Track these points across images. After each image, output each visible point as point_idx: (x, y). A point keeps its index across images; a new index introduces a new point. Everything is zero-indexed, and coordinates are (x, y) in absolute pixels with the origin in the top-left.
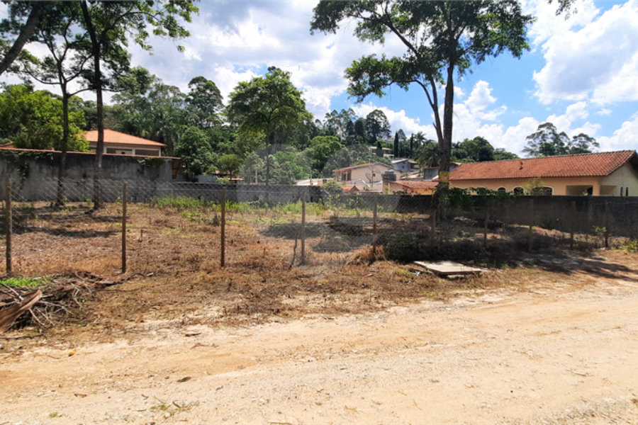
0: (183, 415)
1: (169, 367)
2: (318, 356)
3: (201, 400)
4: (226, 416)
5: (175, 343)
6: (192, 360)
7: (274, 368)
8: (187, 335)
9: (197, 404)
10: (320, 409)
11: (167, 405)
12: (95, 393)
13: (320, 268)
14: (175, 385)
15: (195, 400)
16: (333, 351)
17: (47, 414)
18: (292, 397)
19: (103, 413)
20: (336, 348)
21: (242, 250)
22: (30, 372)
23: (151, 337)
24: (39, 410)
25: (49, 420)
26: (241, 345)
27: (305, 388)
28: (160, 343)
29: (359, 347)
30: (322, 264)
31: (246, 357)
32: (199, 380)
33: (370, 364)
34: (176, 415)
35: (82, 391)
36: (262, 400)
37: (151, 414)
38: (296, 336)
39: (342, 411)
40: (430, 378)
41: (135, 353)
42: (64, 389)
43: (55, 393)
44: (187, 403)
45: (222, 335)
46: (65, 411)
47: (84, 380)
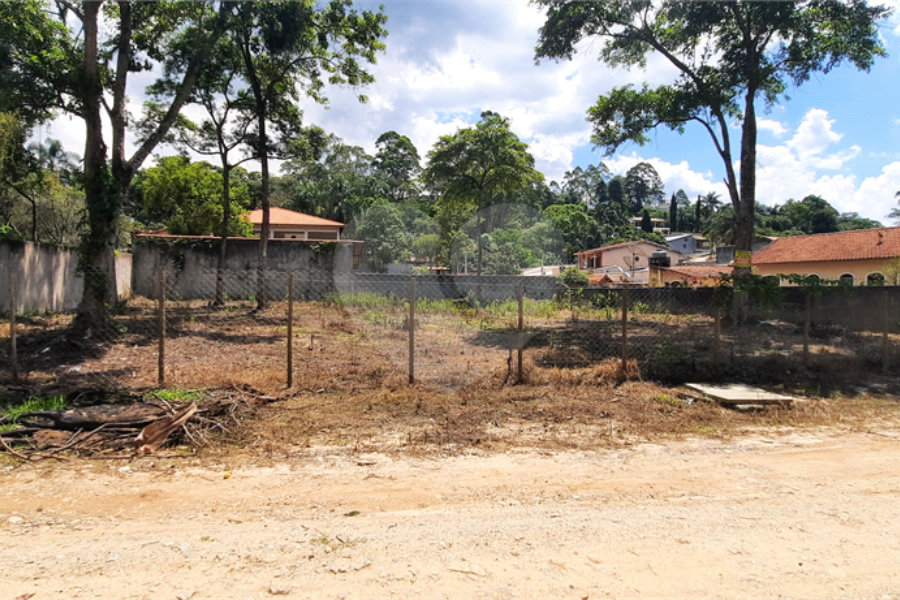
0: (347, 551)
1: (336, 499)
2: (523, 500)
3: (369, 537)
4: (397, 557)
5: (344, 472)
6: (364, 492)
7: (463, 510)
8: (360, 464)
9: (364, 541)
10: (515, 561)
11: (329, 539)
12: (250, 520)
13: (543, 390)
14: (340, 519)
15: (362, 536)
16: (546, 495)
17: (199, 537)
18: (482, 543)
19: (258, 541)
20: (550, 491)
21: (439, 362)
22: (182, 493)
23: (316, 463)
24: (190, 533)
25: (200, 543)
26: (425, 479)
27: (499, 535)
28: (326, 471)
29: (581, 493)
30: (547, 384)
31: (430, 494)
32: (369, 516)
33: (593, 514)
34: (338, 551)
35: (236, 517)
36: (442, 543)
37: (311, 546)
38: (497, 473)
39: (545, 566)
40: (677, 537)
41: (297, 481)
42: (217, 514)
43: (208, 517)
44: (352, 539)
45: (403, 466)
46: (218, 536)
47: (238, 506)
